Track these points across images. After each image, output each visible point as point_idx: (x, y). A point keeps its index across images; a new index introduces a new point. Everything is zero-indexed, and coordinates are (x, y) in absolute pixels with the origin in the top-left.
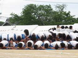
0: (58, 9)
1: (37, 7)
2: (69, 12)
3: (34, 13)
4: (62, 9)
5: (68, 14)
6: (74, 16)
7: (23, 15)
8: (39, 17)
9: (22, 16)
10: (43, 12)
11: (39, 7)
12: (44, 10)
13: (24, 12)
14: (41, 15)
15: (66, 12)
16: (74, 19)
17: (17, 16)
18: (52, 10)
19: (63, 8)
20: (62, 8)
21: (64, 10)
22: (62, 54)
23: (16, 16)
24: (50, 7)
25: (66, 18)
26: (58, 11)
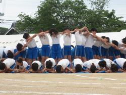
0: (95, 6)
1: (61, 4)
2: (113, 11)
3: (56, 14)
4: (102, 7)
5: (112, 14)
6: (121, 18)
7: (38, 16)
8: (64, 20)
9: (37, 18)
10: (71, 11)
11: (64, 3)
12: (72, 7)
13: (39, 12)
14: (68, 17)
15: (107, 11)
16: (121, 22)
17: (30, 18)
18: (85, 7)
19: (103, 5)
20: (101, 4)
21: (105, 8)
22: (101, 80)
23: (28, 18)
24: (83, 4)
25: (108, 21)
26: (95, 10)
